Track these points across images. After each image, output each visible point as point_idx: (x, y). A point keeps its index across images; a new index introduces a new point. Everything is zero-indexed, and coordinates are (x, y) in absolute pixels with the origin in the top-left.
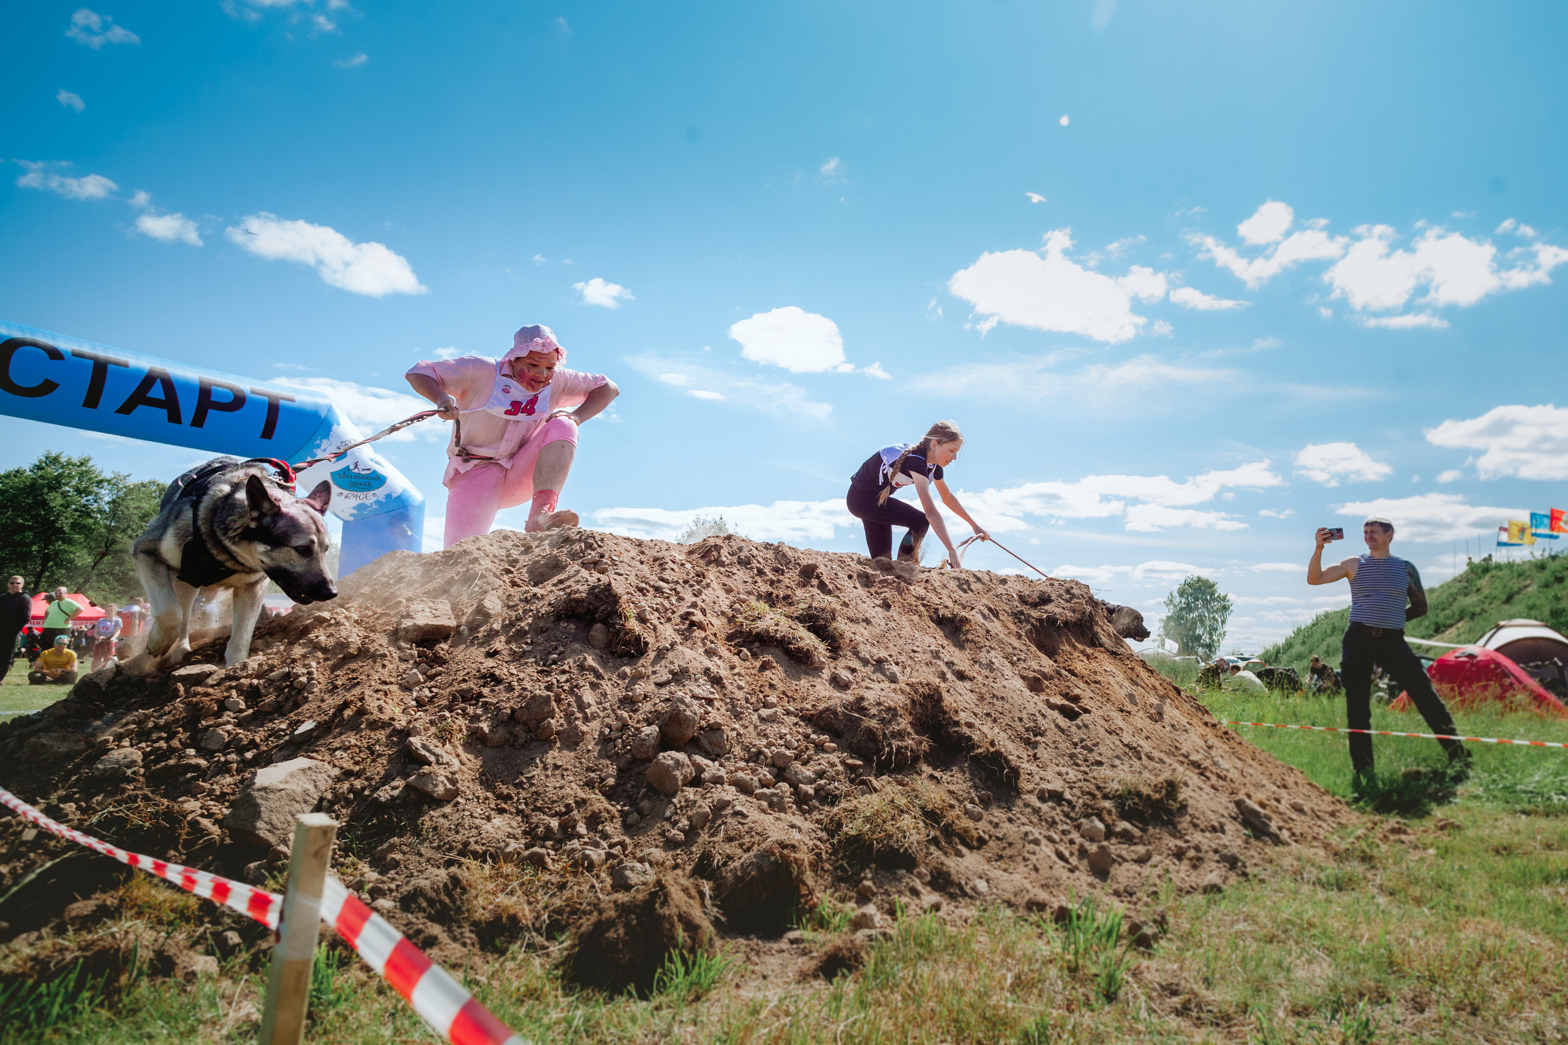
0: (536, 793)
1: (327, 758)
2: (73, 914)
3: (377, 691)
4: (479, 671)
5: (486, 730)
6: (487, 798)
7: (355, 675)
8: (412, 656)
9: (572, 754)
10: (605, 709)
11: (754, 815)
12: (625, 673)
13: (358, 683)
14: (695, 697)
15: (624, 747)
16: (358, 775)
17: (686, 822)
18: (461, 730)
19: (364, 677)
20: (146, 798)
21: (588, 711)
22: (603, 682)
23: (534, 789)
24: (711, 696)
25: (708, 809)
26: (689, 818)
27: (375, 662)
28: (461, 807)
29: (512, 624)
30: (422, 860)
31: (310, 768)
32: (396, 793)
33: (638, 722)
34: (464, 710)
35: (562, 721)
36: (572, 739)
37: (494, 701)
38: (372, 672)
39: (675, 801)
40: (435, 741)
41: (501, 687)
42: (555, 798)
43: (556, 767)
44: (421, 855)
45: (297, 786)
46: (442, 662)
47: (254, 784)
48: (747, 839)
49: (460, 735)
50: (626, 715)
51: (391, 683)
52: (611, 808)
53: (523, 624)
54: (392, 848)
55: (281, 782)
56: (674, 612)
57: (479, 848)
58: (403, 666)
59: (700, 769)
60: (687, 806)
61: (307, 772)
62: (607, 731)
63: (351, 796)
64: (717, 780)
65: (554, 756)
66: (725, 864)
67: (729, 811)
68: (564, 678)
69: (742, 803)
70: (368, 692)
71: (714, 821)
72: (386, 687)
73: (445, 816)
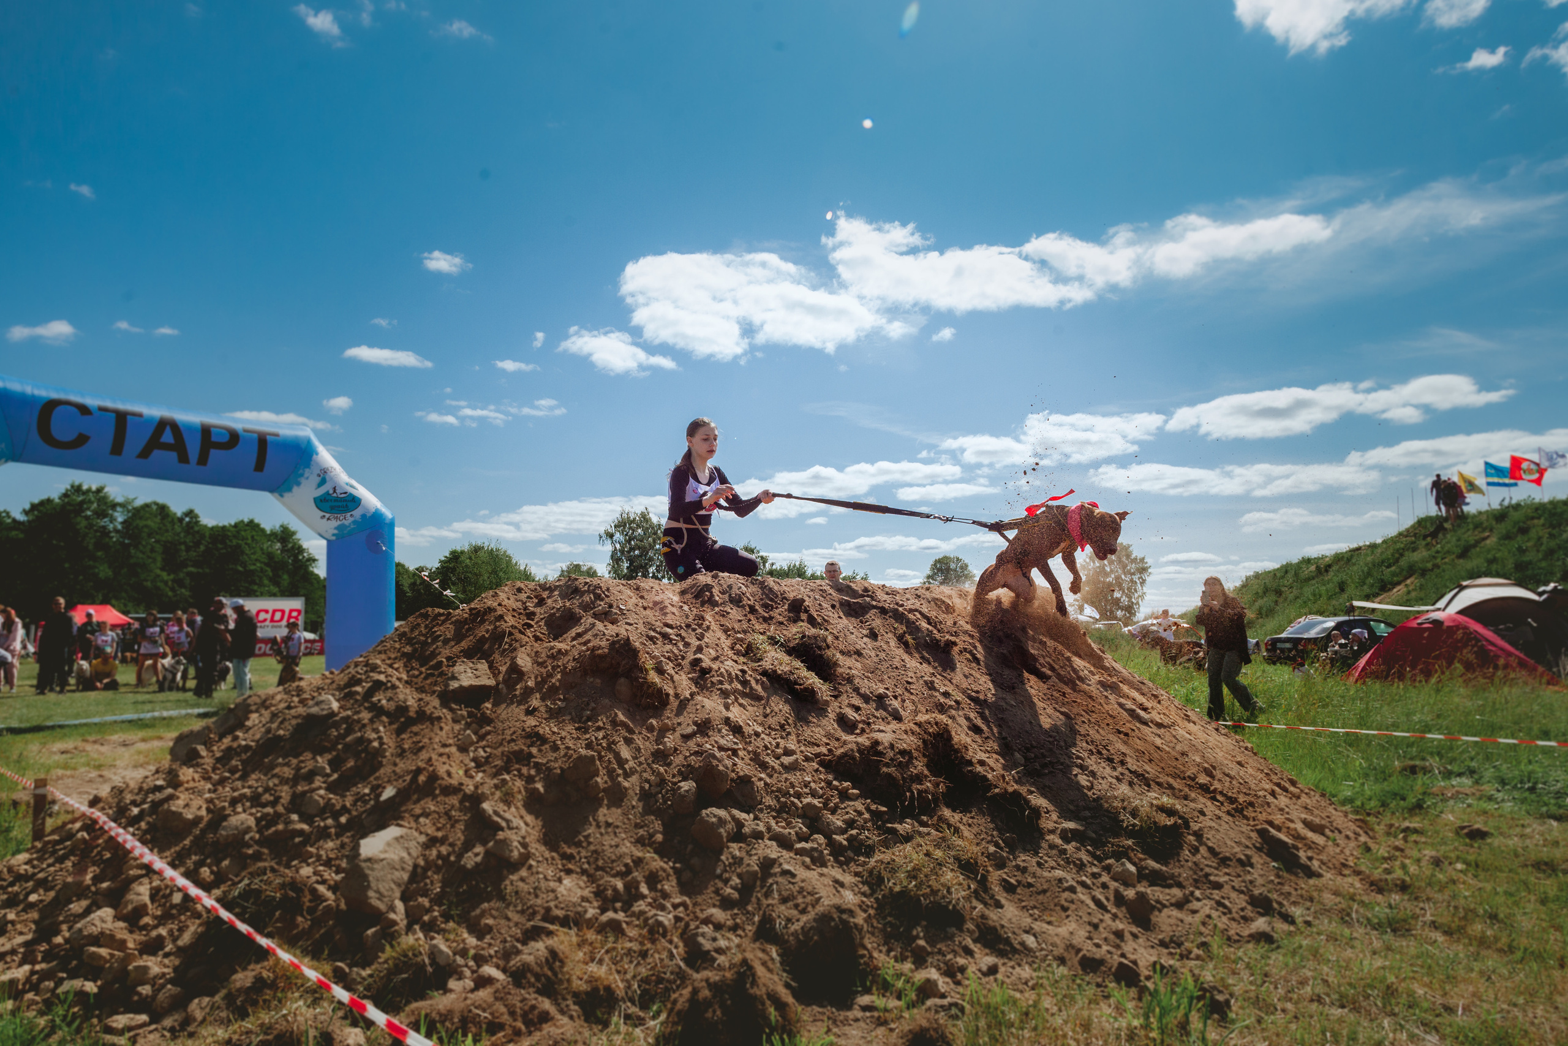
0: (595, 852)
1: (413, 825)
2: (238, 985)
3: (441, 755)
4: (524, 730)
5: (542, 790)
6: (553, 858)
7: (418, 738)
8: (463, 716)
9: (619, 811)
10: (641, 763)
11: (802, 873)
12: (652, 725)
13: (423, 747)
14: (721, 749)
15: (665, 802)
16: (442, 841)
17: (738, 881)
18: (520, 792)
19: (426, 740)
20: (273, 870)
21: (626, 766)
22: (635, 737)
23: (592, 848)
24: (735, 747)
25: (756, 868)
26: (739, 876)
27: (432, 724)
28: (534, 870)
29: (544, 681)
30: (511, 924)
31: (402, 837)
32: (479, 859)
33: (674, 776)
34: (519, 770)
35: (606, 778)
36: (617, 796)
37: (544, 761)
38: (433, 735)
39: (723, 858)
40: (501, 805)
41: (547, 746)
42: (614, 857)
43: (608, 825)
44: (508, 919)
45: (396, 854)
46: (489, 721)
47: (359, 855)
48: (800, 900)
49: (520, 797)
50: (662, 769)
51: (450, 745)
52: (665, 866)
53: (553, 681)
54: (483, 914)
55: (381, 852)
56: (683, 658)
57: (560, 913)
58: (457, 727)
59: (740, 824)
60: (735, 863)
61: (401, 841)
62: (647, 786)
63: (440, 862)
64: (758, 835)
65: (604, 813)
66: (786, 927)
67: (777, 870)
68: (601, 734)
69: (788, 861)
70: (434, 757)
71: (764, 880)
72: (447, 750)
73: (522, 879)
